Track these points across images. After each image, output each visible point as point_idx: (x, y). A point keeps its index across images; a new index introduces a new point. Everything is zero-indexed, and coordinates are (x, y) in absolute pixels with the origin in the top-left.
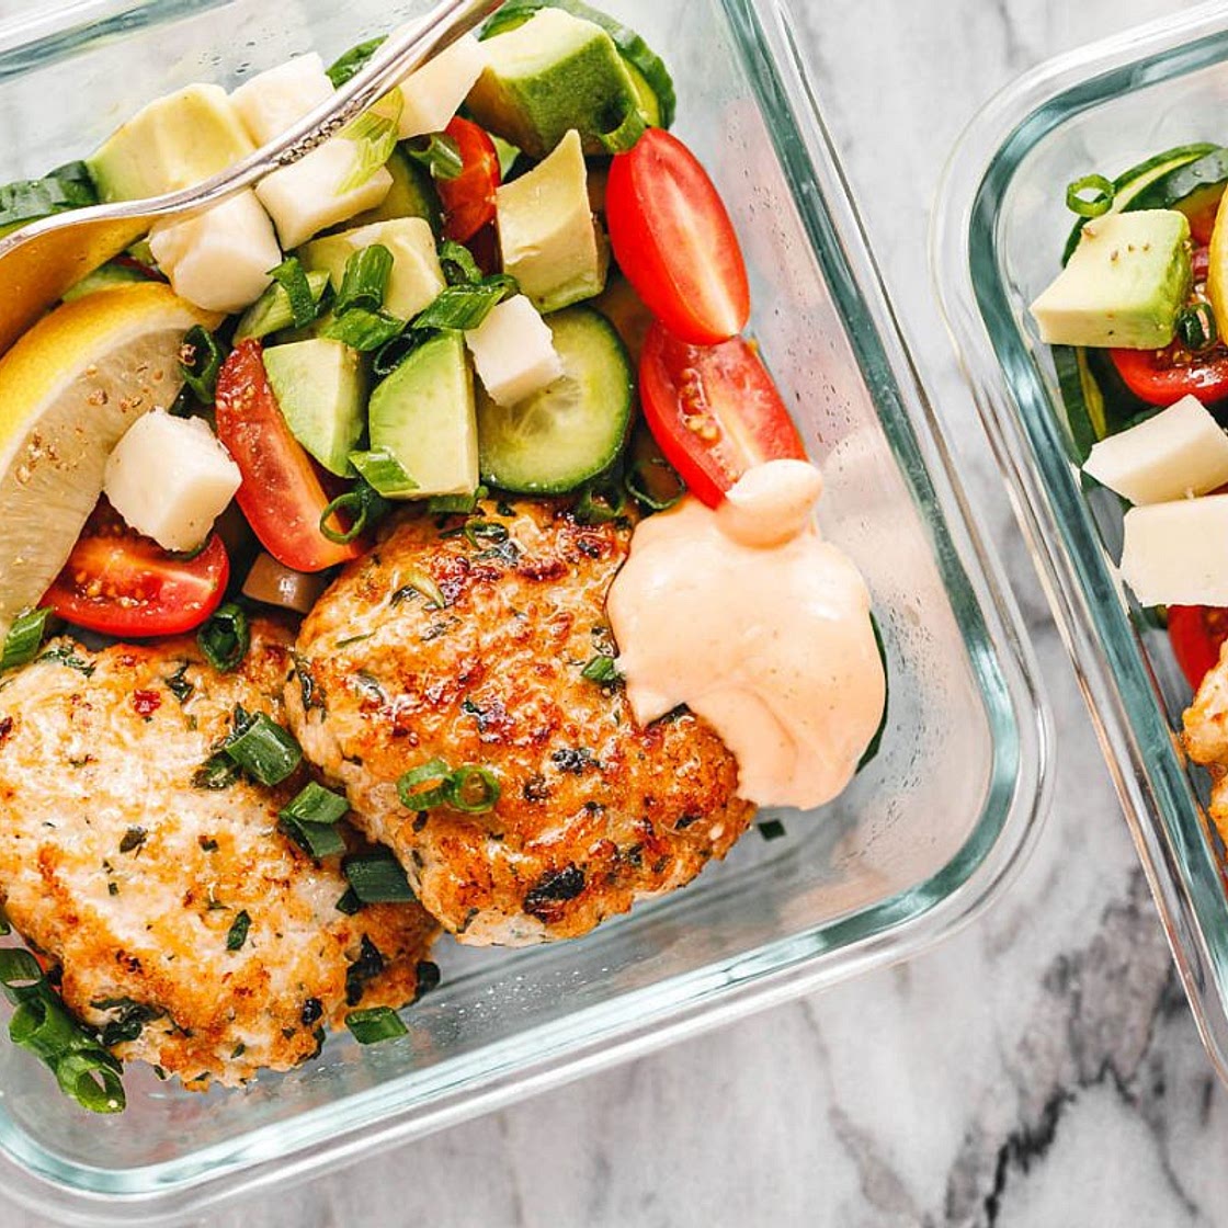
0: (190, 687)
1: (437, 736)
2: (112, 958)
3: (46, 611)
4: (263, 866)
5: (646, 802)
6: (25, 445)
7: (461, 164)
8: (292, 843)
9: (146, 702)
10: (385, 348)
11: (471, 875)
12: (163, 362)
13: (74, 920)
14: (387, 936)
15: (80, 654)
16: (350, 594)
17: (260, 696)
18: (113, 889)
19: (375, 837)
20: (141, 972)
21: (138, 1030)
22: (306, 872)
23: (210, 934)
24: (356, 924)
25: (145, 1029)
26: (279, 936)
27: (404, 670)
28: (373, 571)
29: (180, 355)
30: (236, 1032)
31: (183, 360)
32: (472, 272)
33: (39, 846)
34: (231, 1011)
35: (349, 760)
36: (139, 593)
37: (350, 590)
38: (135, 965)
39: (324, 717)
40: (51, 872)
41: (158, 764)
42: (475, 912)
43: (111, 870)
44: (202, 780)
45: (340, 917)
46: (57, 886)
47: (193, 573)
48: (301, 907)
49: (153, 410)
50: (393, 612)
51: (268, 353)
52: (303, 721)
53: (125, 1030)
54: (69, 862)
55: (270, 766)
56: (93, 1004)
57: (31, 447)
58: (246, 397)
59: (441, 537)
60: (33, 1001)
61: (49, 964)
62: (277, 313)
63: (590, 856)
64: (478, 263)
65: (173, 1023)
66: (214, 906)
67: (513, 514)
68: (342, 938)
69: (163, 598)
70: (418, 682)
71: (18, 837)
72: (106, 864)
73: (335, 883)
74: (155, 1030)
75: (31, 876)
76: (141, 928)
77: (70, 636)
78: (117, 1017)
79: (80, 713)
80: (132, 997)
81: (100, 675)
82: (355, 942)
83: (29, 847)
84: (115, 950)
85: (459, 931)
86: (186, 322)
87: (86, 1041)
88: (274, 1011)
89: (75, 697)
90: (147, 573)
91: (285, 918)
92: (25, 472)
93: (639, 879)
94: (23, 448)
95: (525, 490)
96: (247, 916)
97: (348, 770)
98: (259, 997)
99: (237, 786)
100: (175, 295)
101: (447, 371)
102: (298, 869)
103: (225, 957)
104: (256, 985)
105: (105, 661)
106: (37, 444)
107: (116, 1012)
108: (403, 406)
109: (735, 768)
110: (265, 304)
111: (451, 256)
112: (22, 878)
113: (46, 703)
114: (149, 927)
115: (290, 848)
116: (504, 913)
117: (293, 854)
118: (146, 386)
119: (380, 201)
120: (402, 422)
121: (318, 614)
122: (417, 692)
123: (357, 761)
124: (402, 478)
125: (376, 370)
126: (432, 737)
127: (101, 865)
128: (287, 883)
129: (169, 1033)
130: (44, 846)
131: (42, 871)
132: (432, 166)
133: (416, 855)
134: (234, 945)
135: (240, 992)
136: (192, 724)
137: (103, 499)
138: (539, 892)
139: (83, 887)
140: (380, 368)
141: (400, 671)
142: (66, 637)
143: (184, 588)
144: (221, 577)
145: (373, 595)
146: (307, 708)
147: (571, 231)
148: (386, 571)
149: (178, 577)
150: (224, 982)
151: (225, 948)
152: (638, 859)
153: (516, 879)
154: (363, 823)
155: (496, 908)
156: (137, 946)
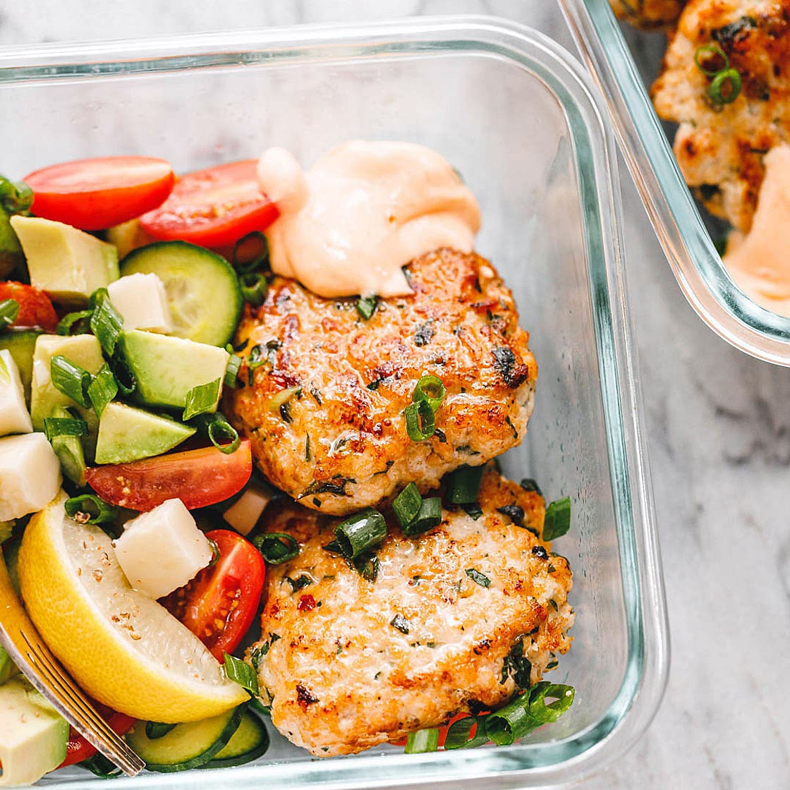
0: (303, 577)
1: (388, 409)
2: (477, 657)
3: (226, 656)
4: (439, 552)
5: (462, 301)
6: (116, 626)
7: (11, 300)
8: (426, 533)
9: (307, 604)
10: (118, 381)
11: (484, 412)
12: (83, 534)
13: (446, 676)
14: (500, 498)
15: (260, 645)
16: (274, 448)
17: (321, 536)
18: (431, 645)
19: (437, 481)
20: (490, 641)
21: (526, 661)
22: (449, 530)
23: (476, 595)
24: (488, 513)
25: (526, 655)
26: (487, 556)
27: (337, 421)
28: (263, 430)
29: (81, 523)
30: (542, 601)
31: (84, 522)
32: (84, 314)
33: (390, 685)
34: (530, 598)
35: (388, 469)
36: (230, 594)
37: (271, 448)
38: (486, 645)
39: (353, 481)
40: (409, 681)
41: (353, 601)
42: (508, 420)
43: (418, 643)
44: (370, 576)
45: (482, 519)
46: (420, 679)
47: (228, 553)
48: (471, 538)
49: (114, 546)
50: (297, 421)
51: (98, 460)
52: (349, 500)
53: (523, 669)
54: (406, 667)
55: (375, 529)
56: (502, 683)
57: (119, 623)
58: (123, 484)
59: (251, 385)
60: (488, 726)
61: (465, 709)
62: (74, 446)
63: (489, 340)
64: (79, 311)
65: (528, 635)
66: (457, 587)
67: (247, 340)
68: (496, 522)
69: (238, 576)
70: (347, 414)
71: (379, 698)
72: (413, 645)
73: (459, 517)
74: (529, 649)
75: (406, 696)
76: (462, 634)
77: (246, 649)
78: (514, 672)
79: (305, 642)
80: (505, 654)
81: (279, 632)
82: (500, 517)
83: (388, 692)
84: (473, 653)
85: (516, 436)
86: (60, 511)
87: (523, 698)
88: (534, 573)
89: (292, 645)
90: (219, 586)
91: (475, 549)
92: (134, 634)
95: (232, 330)
96: (469, 570)
97: (394, 475)
98: (524, 578)
99: (380, 556)
100: (41, 511)
101: (146, 342)
102: (446, 534)
103: (493, 590)
104: (515, 576)
105: (270, 626)
106: (117, 620)
107: (511, 671)
108: (161, 377)
109: (450, 249)
110: (65, 455)
111: (69, 324)
112: (407, 702)
113: (290, 665)
114: (463, 629)
115: (431, 535)
116: (513, 402)
117: (435, 533)
118: (97, 548)
119: (16, 367)
120: (172, 380)
121: (282, 473)
122: (354, 415)
123: (389, 464)
124: (212, 385)
125: (130, 391)
126: (387, 412)
127: (413, 648)
128: (453, 542)
129: (533, 642)
130: (390, 681)
131: (407, 687)
132: (6, 319)
133: (459, 449)
134: (487, 584)
135: (518, 588)
136: (330, 577)
137: (162, 601)
138: (506, 374)
139: (424, 664)
140: (130, 388)
141: (337, 424)
142: (246, 651)
143: (236, 561)
145: (280, 432)
146: (343, 494)
148: (265, 423)
149: (227, 566)
150: (509, 595)
151: (486, 589)
152: (496, 317)
153: (493, 386)
154: (426, 485)
155: (509, 406)
156: (471, 639)
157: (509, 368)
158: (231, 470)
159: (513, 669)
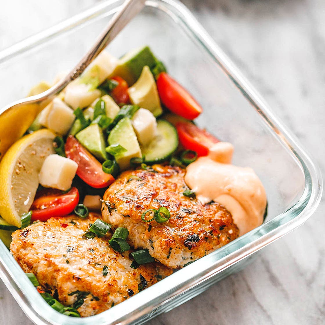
0: (76, 223)
1: (149, 206)
2: (72, 278)
3: (31, 212)
4: (108, 255)
5: (210, 220)
6: (17, 163)
11: (168, 237)
13: (58, 270)
14: (146, 275)
18: (67, 262)
19: (137, 245)
20: (81, 280)
21: (83, 301)
22: (120, 257)
23: (98, 271)
24: (137, 271)
25: (85, 300)
26: (117, 272)
28: (120, 180)
29: (53, 145)
30: (111, 298)
33: (44, 254)
34: (107, 291)
38: (78, 279)
39: (116, 211)
40: (49, 259)
41: (72, 235)
42: (171, 249)
43: (66, 257)
44: (85, 237)
45: (132, 269)
46: (51, 262)
48: (122, 266)
50: (128, 184)
52: (110, 216)
53: (79, 301)
56: (68, 295)
57: (18, 164)
63: (199, 232)
65: (93, 295)
66: (96, 264)
67: (153, 165)
68: (134, 274)
69: (63, 201)
71: (37, 254)
73: (129, 261)
74: (88, 300)
75: (43, 262)
76: (78, 270)
79: (47, 227)
80: (80, 290)
82: (138, 277)
83: (41, 256)
84: (72, 276)
86: (53, 136)
88: (120, 292)
89: (44, 225)
90: (57, 199)
91: (117, 267)
92: (18, 171)
93: (214, 239)
94: (16, 165)
95: (154, 161)
96: (107, 266)
98: (115, 286)
99: (95, 238)
102: (118, 256)
103: (103, 278)
104: (114, 284)
105: (50, 220)
106: (20, 163)
112: (41, 263)
113: (37, 226)
114: (80, 269)
115: (114, 251)
116: (179, 249)
117: (115, 253)
123: (128, 216)
125: (107, 132)
126: (147, 206)
127: (63, 256)
128: (115, 259)
129: (92, 299)
130: (45, 254)
131: (46, 260)
133: (150, 240)
134: (105, 274)
135: (110, 285)
137: (40, 185)
138: (188, 240)
139: (59, 262)
144: (77, 194)
145: (122, 183)
146: (110, 212)
147: (150, 93)
148: (123, 179)
149: (65, 197)
150: (104, 283)
151: (103, 275)
152: (212, 234)
153: (181, 237)
154: (133, 242)
155: (177, 247)
156: (78, 273)
157: (191, 240)
158: (99, 177)
159: (76, 298)
